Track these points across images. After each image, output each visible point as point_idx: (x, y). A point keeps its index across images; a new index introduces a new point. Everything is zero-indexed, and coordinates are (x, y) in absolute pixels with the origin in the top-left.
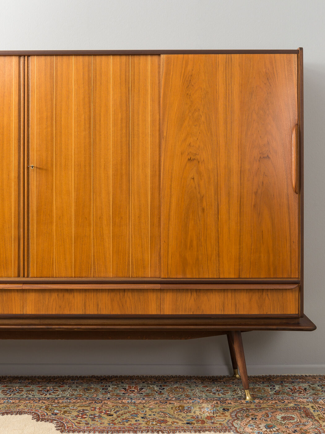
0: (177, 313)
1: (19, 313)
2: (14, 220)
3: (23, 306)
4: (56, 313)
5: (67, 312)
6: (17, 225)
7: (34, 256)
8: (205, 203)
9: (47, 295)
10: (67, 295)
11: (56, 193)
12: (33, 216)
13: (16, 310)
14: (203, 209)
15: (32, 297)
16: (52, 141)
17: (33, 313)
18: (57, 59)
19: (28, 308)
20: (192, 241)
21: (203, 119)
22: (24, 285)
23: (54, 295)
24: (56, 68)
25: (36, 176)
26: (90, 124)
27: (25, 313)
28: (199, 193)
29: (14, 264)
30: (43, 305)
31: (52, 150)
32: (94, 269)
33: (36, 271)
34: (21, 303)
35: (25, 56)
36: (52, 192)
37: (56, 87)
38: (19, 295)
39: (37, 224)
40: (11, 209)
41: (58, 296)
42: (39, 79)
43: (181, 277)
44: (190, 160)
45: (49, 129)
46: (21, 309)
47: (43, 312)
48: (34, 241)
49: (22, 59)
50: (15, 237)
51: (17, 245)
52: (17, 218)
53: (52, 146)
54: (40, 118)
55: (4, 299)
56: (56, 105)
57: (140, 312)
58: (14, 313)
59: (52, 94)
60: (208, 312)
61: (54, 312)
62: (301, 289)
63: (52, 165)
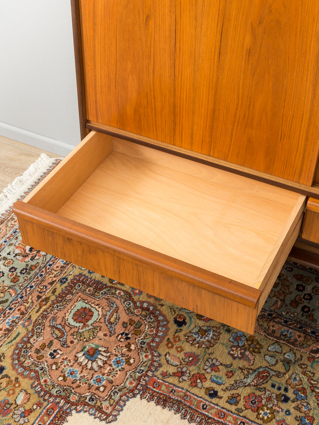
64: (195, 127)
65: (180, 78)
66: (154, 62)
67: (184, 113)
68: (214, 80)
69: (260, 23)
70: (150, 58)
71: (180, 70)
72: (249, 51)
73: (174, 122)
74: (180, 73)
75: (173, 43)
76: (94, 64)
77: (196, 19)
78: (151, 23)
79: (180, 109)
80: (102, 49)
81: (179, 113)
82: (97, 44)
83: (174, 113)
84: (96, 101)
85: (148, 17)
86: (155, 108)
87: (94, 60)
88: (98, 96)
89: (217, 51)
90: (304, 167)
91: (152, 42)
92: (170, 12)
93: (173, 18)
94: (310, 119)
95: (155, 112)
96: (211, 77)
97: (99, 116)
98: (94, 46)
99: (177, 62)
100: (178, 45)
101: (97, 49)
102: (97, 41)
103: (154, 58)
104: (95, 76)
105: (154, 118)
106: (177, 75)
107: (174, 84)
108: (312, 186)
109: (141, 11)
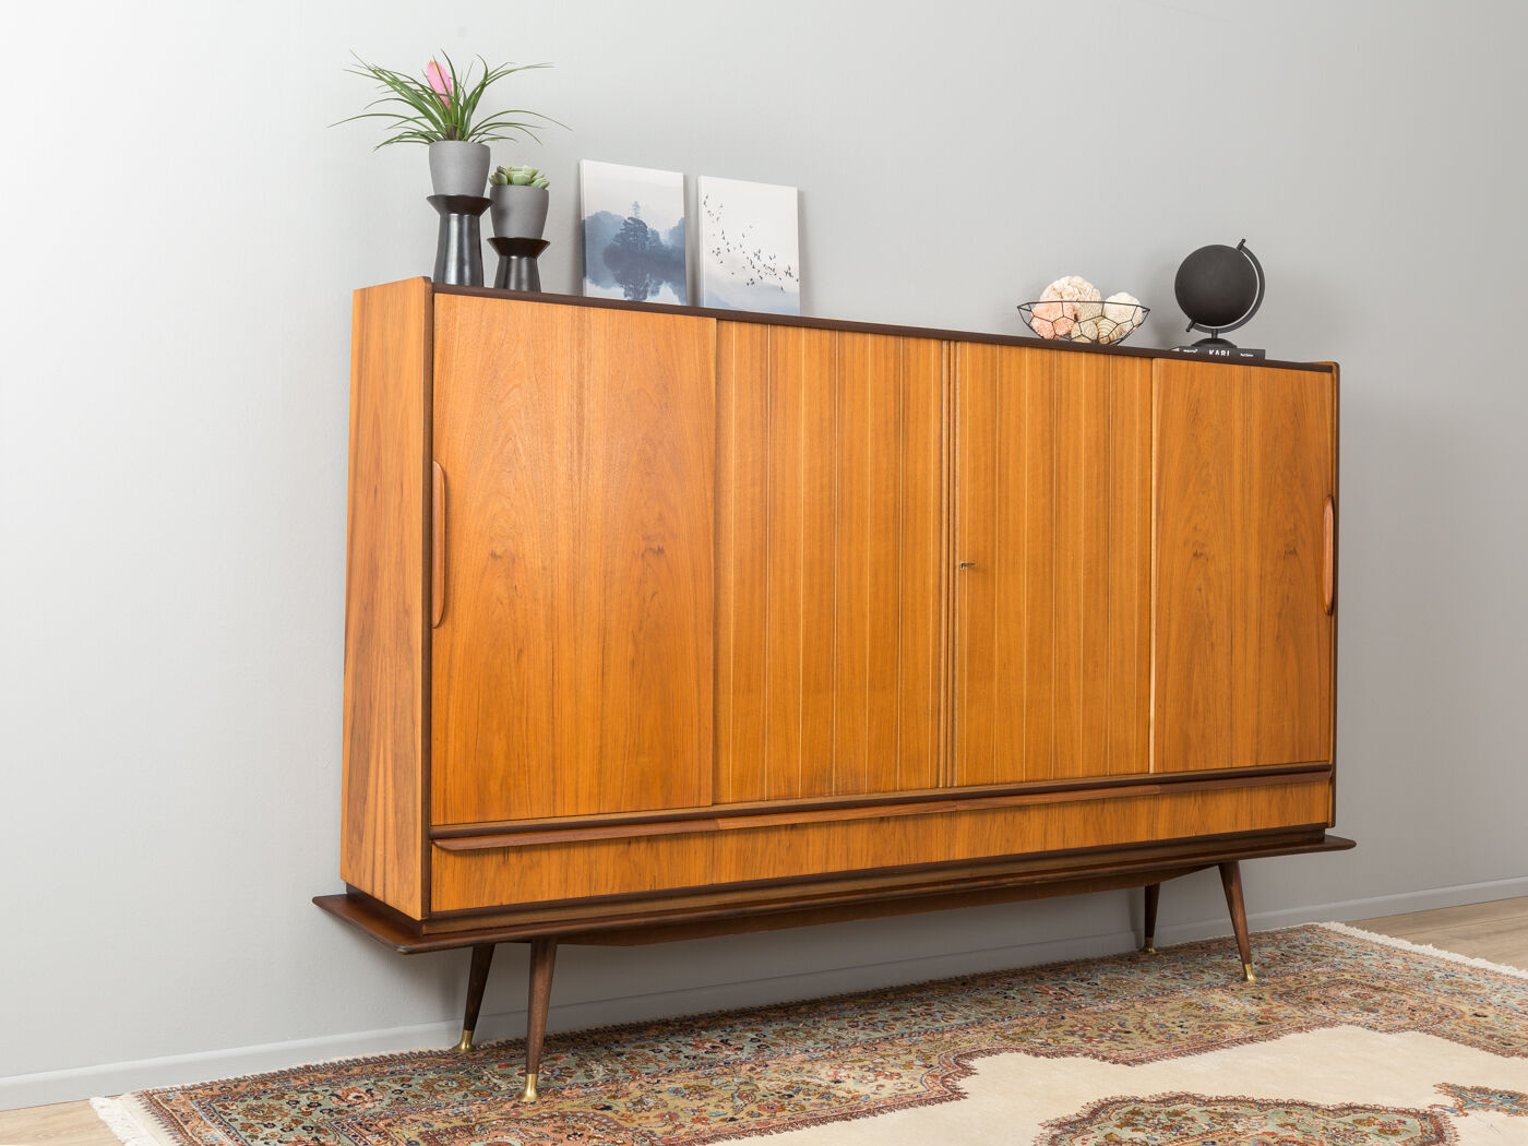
0: (1175, 837)
1: (943, 859)
2: (932, 672)
4: (1002, 854)
5: (1017, 850)
6: (937, 683)
7: (964, 744)
8: (1214, 636)
9: (990, 819)
10: (1019, 816)
11: (999, 618)
12: (962, 663)
13: (938, 856)
14: (1212, 645)
15: (965, 824)
16: (994, 515)
17: (965, 857)
18: (1001, 353)
20: (1197, 704)
21: (1213, 480)
23: (1000, 819)
24: (1001, 370)
25: (968, 583)
26: (1051, 482)
27: (951, 858)
28: (1208, 615)
30: (981, 840)
31: (994, 532)
32: (1056, 763)
33: (967, 774)
34: (947, 838)
35: (949, 341)
36: (993, 616)
37: (1001, 408)
38: (945, 824)
39: (967, 680)
40: (925, 650)
42: (974, 389)
43: (1181, 769)
44: (1195, 555)
45: (989, 491)
47: (981, 854)
48: (964, 714)
49: (945, 345)
50: (933, 707)
51: (936, 722)
52: (937, 668)
53: (994, 524)
54: (973, 469)
55: (920, 832)
56: (1000, 443)
57: (1124, 840)
58: (934, 860)
59: (994, 422)
60: (1216, 832)
61: (998, 853)
62: (1333, 781)
63: (994, 562)
64: (580, 779)
65: (559, 719)
66: (528, 708)
67: (566, 763)
68: (599, 707)
69: (640, 629)
70: (522, 703)
71: (560, 707)
72: (633, 663)
73: (554, 782)
74: (560, 711)
75: (550, 675)
76: (446, 735)
77: (575, 641)
78: (525, 658)
79: (561, 760)
80: (458, 710)
81: (559, 767)
82: (451, 705)
83: (554, 769)
84: (445, 791)
85: (520, 651)
86: (529, 771)
87: (446, 728)
88: (448, 781)
89: (600, 672)
90: (702, 782)
91: (526, 682)
92: (546, 639)
93: (550, 646)
94: (699, 721)
95: (529, 776)
96: (596, 705)
97: (449, 811)
98: (448, 708)
99: (556, 698)
100: (556, 677)
101: (451, 711)
102: (451, 701)
103: (527, 701)
104: (446, 752)
105: (527, 786)
106: (556, 715)
107: (553, 729)
108: (713, 804)
109: (512, 647)
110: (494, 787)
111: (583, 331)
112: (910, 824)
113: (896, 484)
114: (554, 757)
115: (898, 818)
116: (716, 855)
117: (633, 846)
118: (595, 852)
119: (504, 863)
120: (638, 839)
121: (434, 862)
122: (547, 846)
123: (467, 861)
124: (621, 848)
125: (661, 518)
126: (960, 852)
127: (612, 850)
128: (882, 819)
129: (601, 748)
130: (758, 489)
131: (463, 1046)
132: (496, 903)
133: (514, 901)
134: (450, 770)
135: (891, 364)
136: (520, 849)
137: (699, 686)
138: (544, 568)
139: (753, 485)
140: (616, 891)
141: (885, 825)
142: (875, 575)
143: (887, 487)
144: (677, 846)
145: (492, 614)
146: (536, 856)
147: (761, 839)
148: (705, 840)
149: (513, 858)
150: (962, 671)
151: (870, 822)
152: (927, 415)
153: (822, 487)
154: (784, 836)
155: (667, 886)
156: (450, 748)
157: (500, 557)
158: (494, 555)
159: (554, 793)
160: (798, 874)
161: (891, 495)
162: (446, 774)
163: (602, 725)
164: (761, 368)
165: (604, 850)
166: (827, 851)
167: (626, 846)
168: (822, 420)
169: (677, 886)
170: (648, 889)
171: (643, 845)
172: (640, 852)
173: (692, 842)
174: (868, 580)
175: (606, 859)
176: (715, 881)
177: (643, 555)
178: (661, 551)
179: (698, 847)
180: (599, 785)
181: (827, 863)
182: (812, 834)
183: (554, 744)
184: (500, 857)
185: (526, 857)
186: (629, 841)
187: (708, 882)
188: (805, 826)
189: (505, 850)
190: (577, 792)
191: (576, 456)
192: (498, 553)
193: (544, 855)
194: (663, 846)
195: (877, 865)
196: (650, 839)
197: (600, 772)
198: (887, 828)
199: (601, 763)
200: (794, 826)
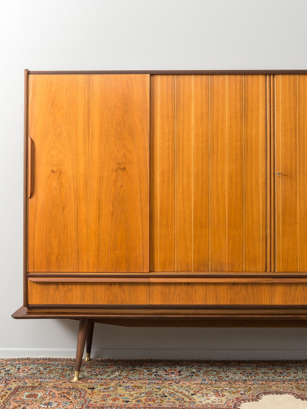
1: (268, 304)
2: (262, 221)
3: (272, 298)
4: (302, 304)
6: (264, 226)
7: (280, 253)
9: (293, 288)
11: (300, 197)
12: (279, 217)
13: (266, 302)
15: (280, 289)
16: (296, 151)
17: (281, 304)
18: (300, 78)
19: (276, 300)
22: (274, 279)
23: (300, 288)
24: (299, 86)
25: (282, 181)
27: (273, 304)
29: (262, 260)
30: (290, 297)
31: (296, 159)
33: (282, 267)
34: (270, 295)
35: (270, 75)
36: (296, 196)
37: (299, 102)
38: (268, 288)
39: (282, 225)
40: (259, 211)
41: (303, 289)
42: (284, 95)
45: (293, 140)
46: (270, 300)
47: (289, 303)
48: (280, 240)
49: (268, 77)
50: (262, 236)
51: (265, 243)
52: (265, 219)
53: (296, 154)
54: (285, 131)
55: (255, 291)
56: (299, 118)
58: (263, 304)
59: (295, 109)
61: (299, 303)
63: (296, 172)
64: (89, 258)
65: (80, 234)
66: (67, 229)
67: (83, 252)
68: (98, 230)
69: (115, 200)
70: (65, 227)
71: (81, 230)
72: (112, 213)
73: (78, 258)
74: (80, 231)
75: (76, 217)
76: (34, 239)
77: (87, 204)
78: (66, 210)
79: (81, 250)
80: (39, 229)
81: (80, 253)
82: (36, 227)
83: (78, 253)
84: (34, 259)
85: (64, 208)
86: (68, 254)
87: (34, 236)
88: (35, 256)
89: (98, 216)
90: (144, 262)
91: (66, 219)
92: (75, 203)
93: (76, 206)
94: (143, 238)
95: (68, 256)
96: (96, 229)
97: (35, 267)
98: (35, 228)
99: (79, 226)
100: (79, 218)
101: (36, 230)
102: (36, 226)
103: (67, 227)
104: (34, 245)
105: (67, 259)
106: (79, 232)
107: (78, 238)
108: (150, 272)
109: (60, 206)
110: (53, 259)
111: (90, 84)
112: (250, 288)
113: (241, 139)
114: (78, 249)
115: (242, 284)
116: (151, 292)
117: (112, 286)
118: (95, 287)
119: (57, 288)
120: (114, 283)
121: (29, 286)
122: (75, 283)
123: (42, 286)
124: (107, 286)
125: (124, 155)
126: (278, 301)
127: (103, 287)
128: (234, 284)
129: (98, 246)
130: (170, 143)
131: (86, 359)
132: (55, 303)
133: (62, 303)
134: (35, 252)
135: (238, 87)
136: (63, 283)
137: (142, 223)
138: (74, 176)
139: (168, 141)
140: (105, 303)
141: (236, 287)
142: (231, 178)
143: (236, 140)
144: (132, 287)
145: (52, 193)
146: (70, 287)
147: (172, 288)
148: (145, 286)
149: (61, 287)
150: (279, 221)
151: (228, 285)
152: (258, 108)
153: (202, 141)
154: (184, 288)
155: (128, 303)
156: (35, 243)
157: (56, 172)
158: (53, 171)
159: (78, 263)
160: (191, 304)
161: (239, 143)
162: (34, 253)
163: (99, 237)
164: (172, 93)
165: (99, 287)
166: (206, 295)
167: (109, 286)
168: (202, 113)
169: (133, 304)
170: (120, 304)
171: (117, 286)
172: (116, 289)
173: (139, 287)
174: (227, 180)
175: (101, 291)
176: (151, 303)
177: (116, 170)
178: (124, 169)
179: (142, 289)
180: (98, 261)
181: (206, 301)
182: (198, 288)
183: (78, 244)
184: (55, 286)
185: (66, 287)
186: (111, 284)
187: (148, 304)
188: (194, 284)
189: (57, 283)
190: (88, 263)
191: (87, 132)
192: (54, 171)
193: (74, 287)
194: (126, 288)
195: (232, 303)
196: (120, 284)
197: (98, 255)
198: (237, 288)
199: (98, 253)
200: (188, 284)
